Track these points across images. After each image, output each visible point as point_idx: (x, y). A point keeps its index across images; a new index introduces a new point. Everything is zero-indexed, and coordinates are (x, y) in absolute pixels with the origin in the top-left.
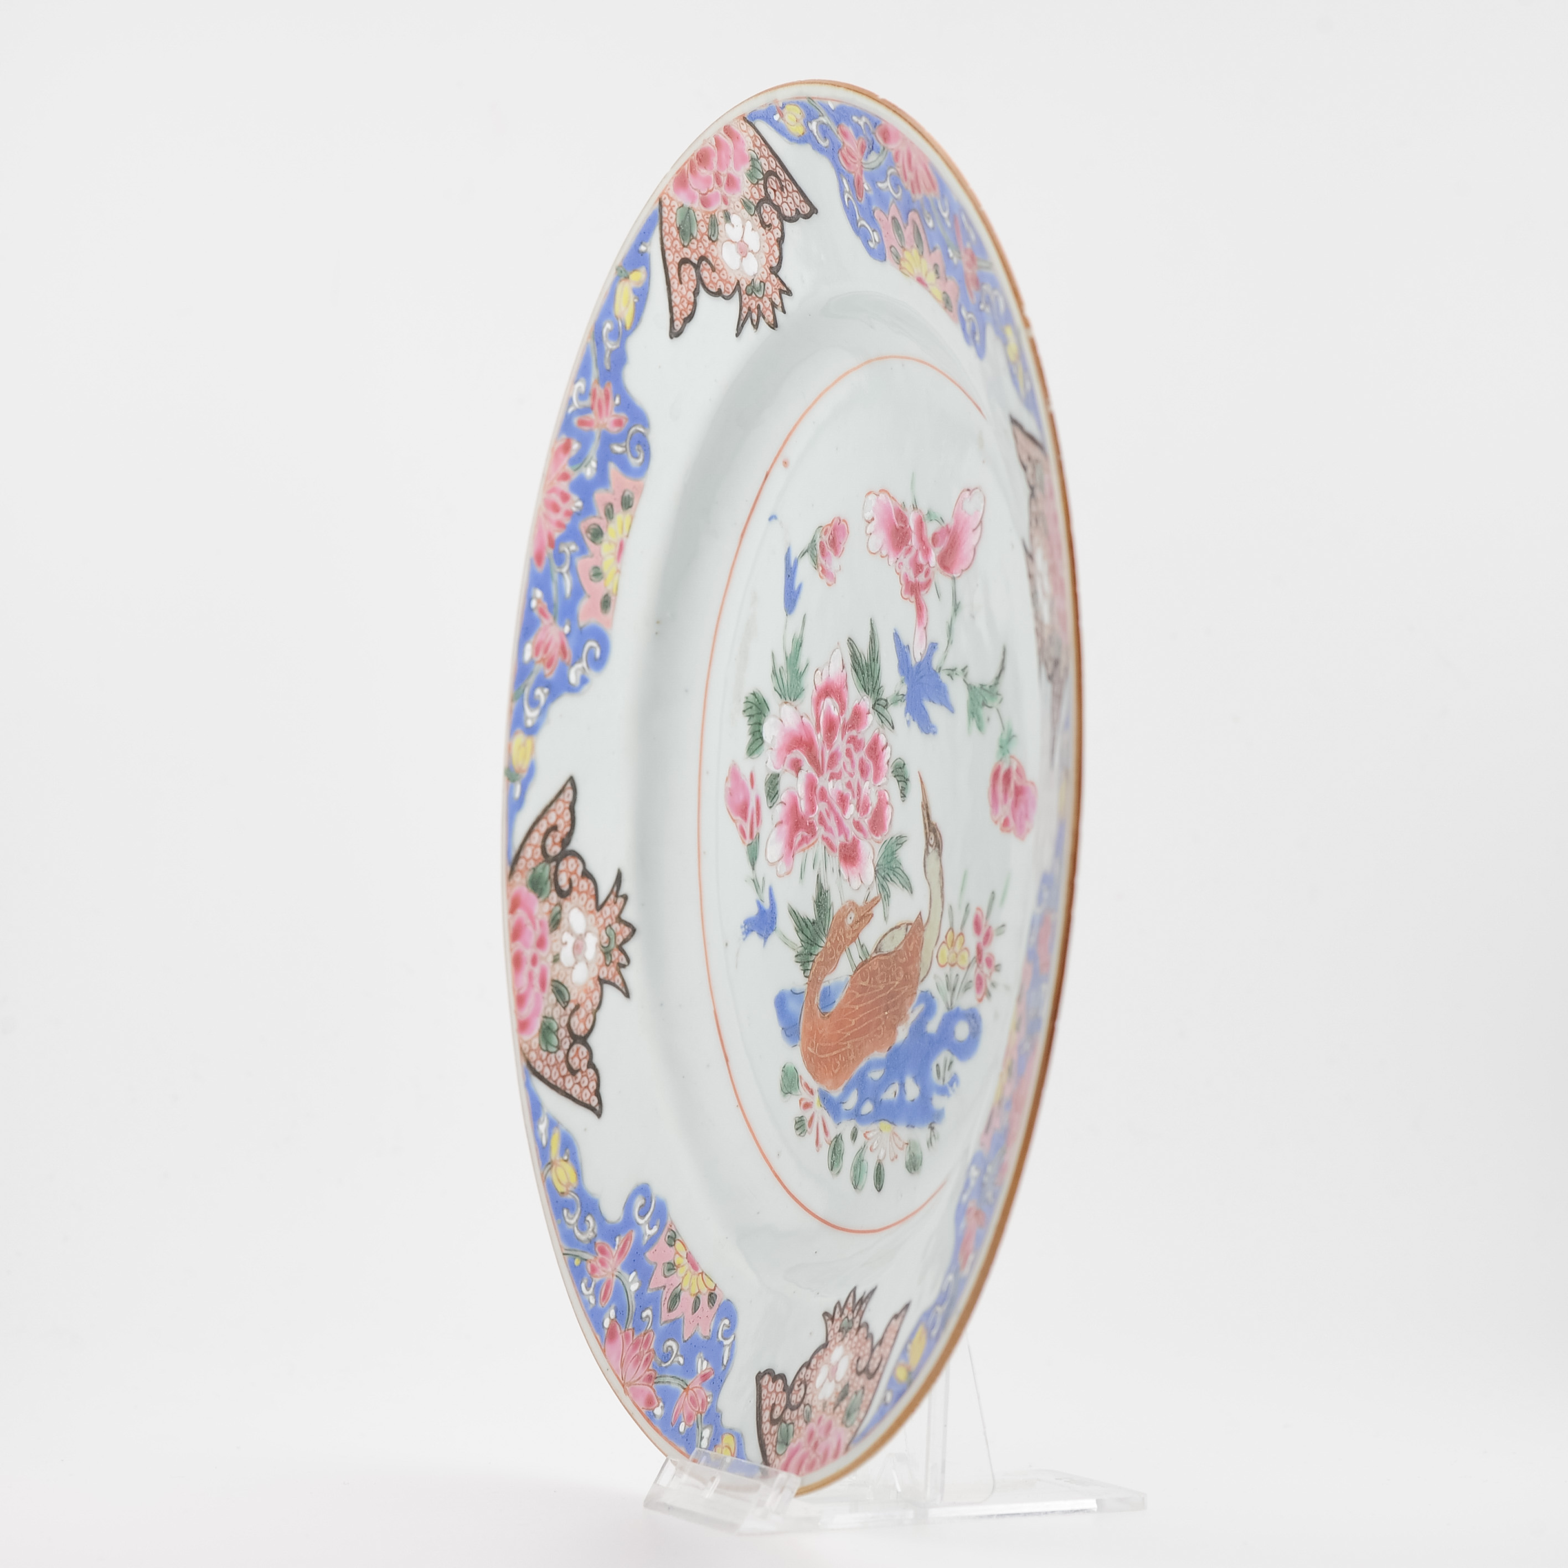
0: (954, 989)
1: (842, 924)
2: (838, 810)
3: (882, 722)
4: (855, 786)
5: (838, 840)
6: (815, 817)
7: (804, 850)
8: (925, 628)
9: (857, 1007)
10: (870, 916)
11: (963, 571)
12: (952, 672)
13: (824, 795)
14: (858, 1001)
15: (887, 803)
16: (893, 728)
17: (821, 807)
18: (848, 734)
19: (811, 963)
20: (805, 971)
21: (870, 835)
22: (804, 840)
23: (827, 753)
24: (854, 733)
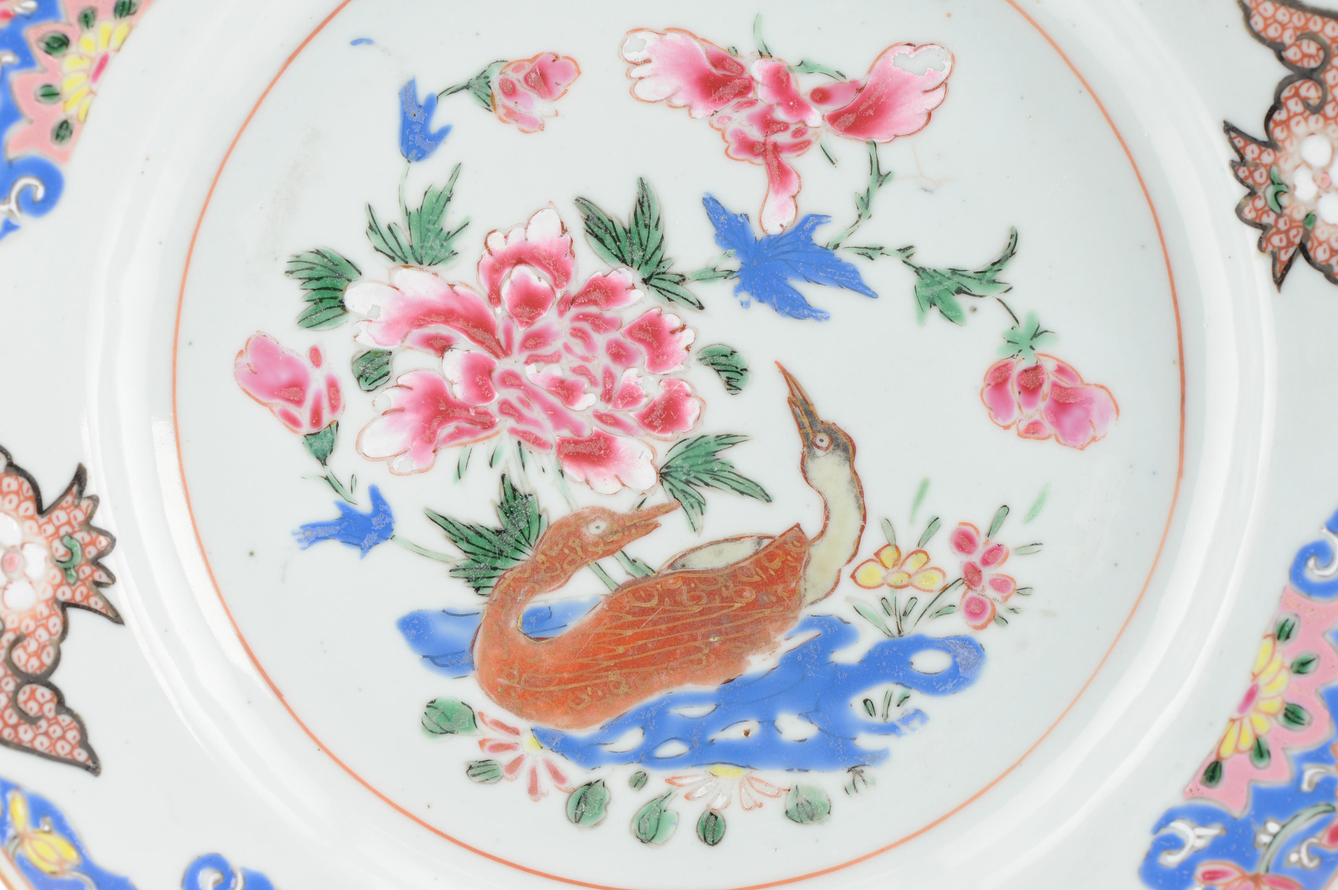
0: (905, 614)
1: (577, 534)
2: (556, 401)
3: (669, 299)
4: (598, 374)
5: (552, 435)
6: (492, 406)
7: (465, 445)
8: (794, 197)
9: (629, 633)
10: (651, 527)
11: (896, 136)
12: (870, 252)
13: (511, 379)
14: (631, 625)
15: (688, 395)
16: (701, 307)
17: (500, 394)
18: (574, 311)
19: (494, 582)
20: (477, 589)
21: (644, 432)
22: (459, 433)
23: (519, 333)
24: (592, 309)
